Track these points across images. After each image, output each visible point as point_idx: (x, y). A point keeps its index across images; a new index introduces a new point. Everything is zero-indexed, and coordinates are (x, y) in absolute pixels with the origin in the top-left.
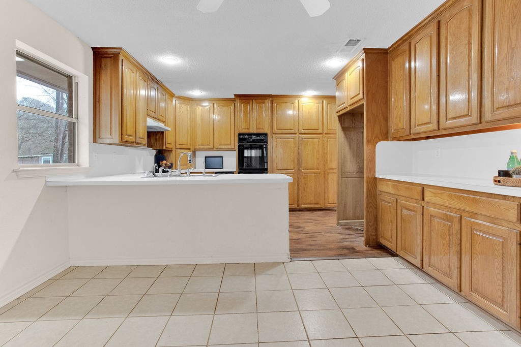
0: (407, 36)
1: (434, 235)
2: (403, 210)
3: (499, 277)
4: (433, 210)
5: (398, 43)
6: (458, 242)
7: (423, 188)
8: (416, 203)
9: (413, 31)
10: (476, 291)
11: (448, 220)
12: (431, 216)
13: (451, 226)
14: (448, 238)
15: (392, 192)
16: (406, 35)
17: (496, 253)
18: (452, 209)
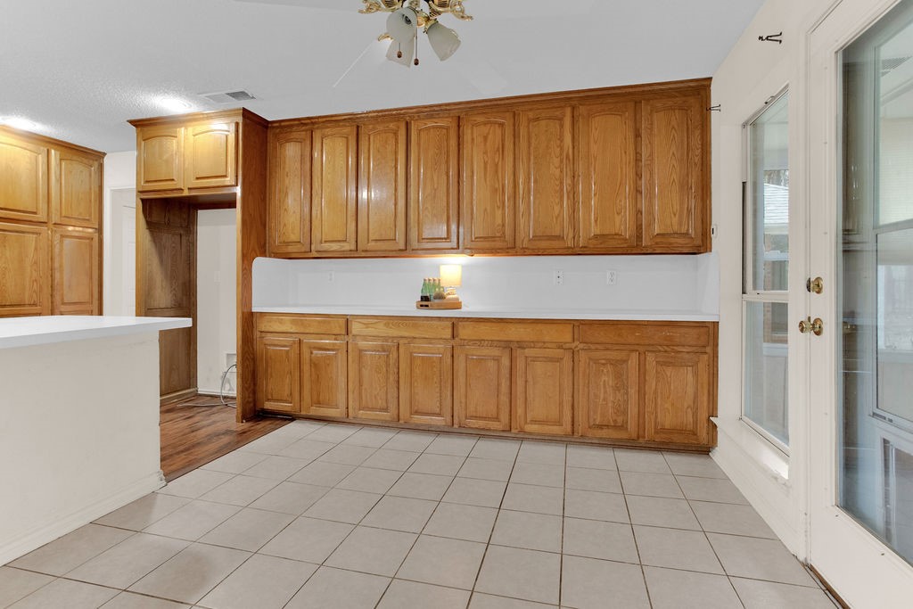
0: (309, 121)
1: (366, 372)
2: (315, 352)
3: (438, 390)
4: (362, 344)
5: (292, 123)
6: (396, 370)
7: (347, 320)
8: (336, 339)
9: (320, 120)
10: (417, 413)
11: (384, 351)
12: (361, 351)
13: (388, 356)
14: (385, 369)
15: (292, 331)
16: (309, 118)
17: (435, 369)
18: (386, 339)
